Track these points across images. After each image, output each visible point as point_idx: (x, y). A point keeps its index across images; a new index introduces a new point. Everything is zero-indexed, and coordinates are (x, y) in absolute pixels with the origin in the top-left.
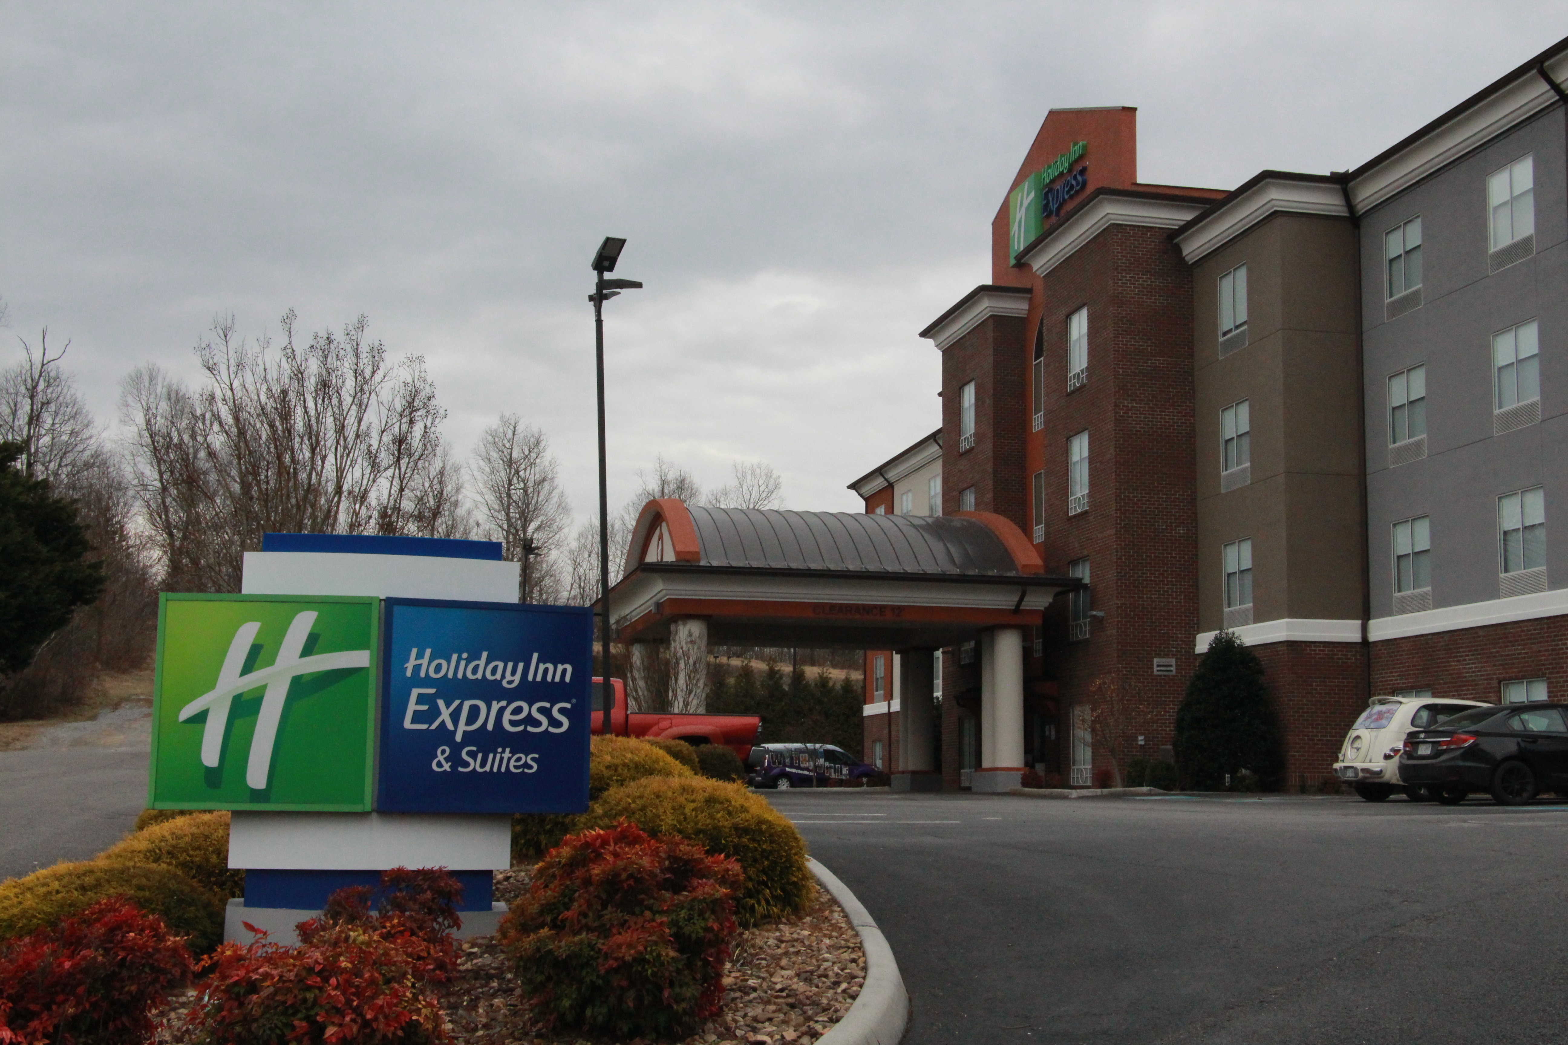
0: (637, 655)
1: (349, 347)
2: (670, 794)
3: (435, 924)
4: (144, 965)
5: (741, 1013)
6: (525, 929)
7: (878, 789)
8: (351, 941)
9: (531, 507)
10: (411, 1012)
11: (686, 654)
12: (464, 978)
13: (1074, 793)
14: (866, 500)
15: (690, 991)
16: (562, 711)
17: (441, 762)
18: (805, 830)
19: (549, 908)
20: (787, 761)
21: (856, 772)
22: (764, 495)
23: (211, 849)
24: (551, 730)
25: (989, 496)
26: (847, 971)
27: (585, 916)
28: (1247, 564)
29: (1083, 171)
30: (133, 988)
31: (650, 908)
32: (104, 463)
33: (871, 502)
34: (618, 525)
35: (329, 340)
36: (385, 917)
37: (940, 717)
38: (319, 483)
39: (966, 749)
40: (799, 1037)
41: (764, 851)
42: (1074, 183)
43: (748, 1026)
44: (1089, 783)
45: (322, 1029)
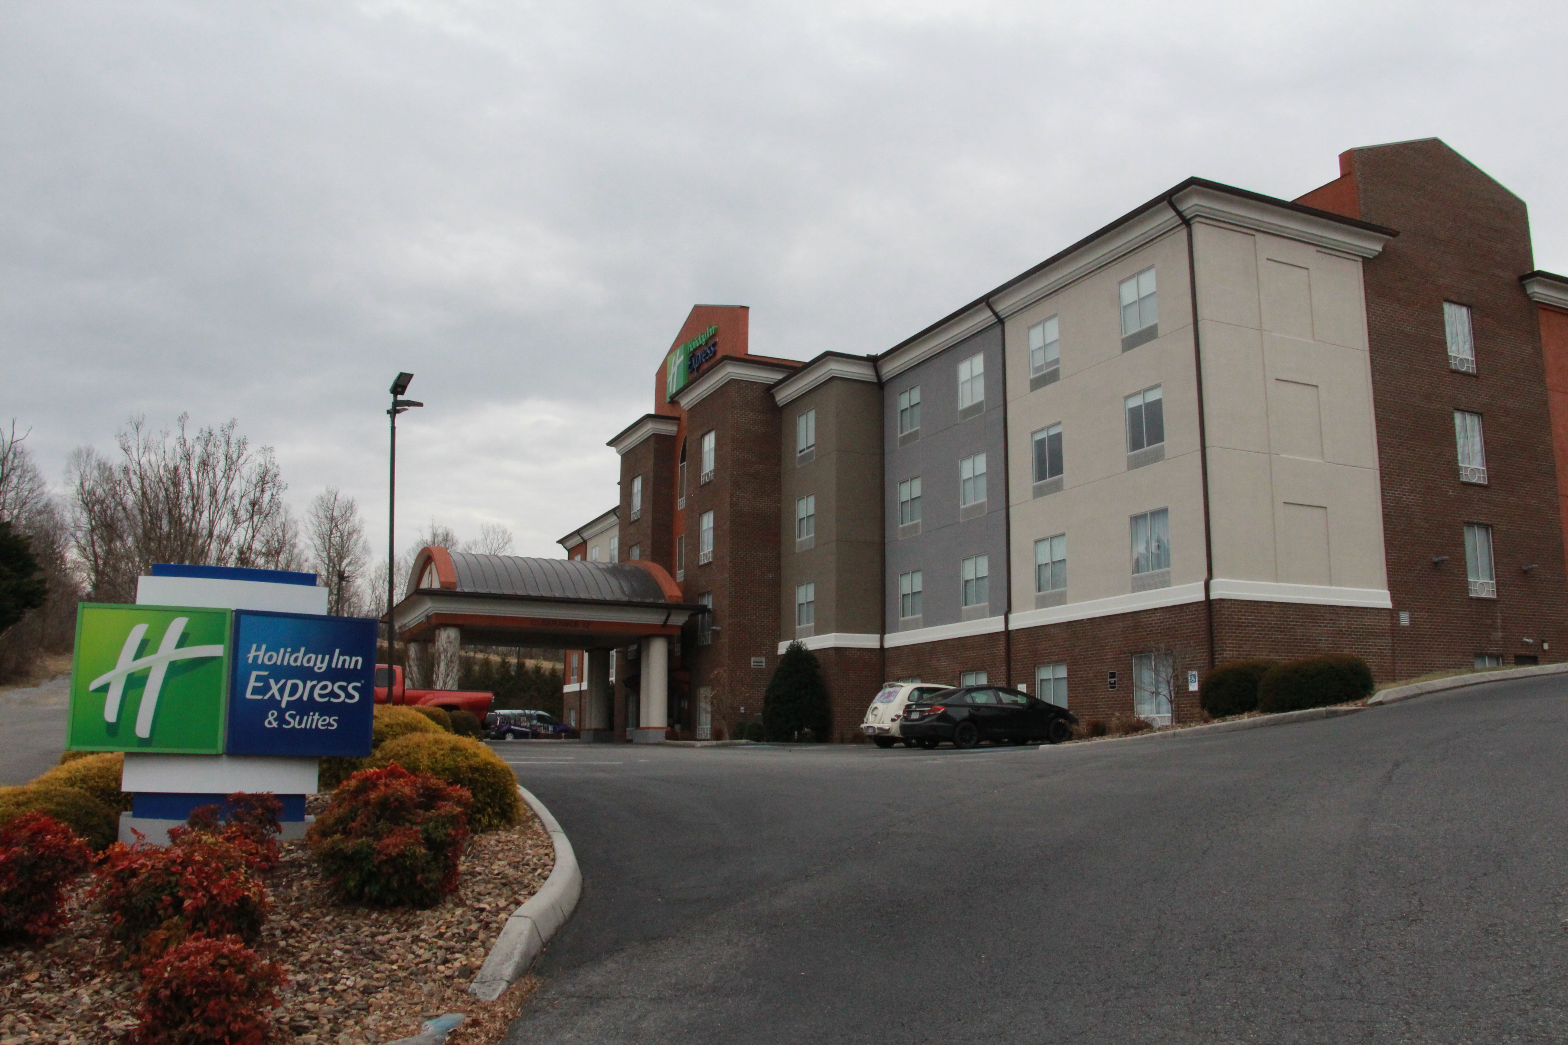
0: (413, 650)
1: (223, 439)
2: (426, 744)
3: (264, 831)
4: (57, 858)
5: (470, 890)
6: (324, 834)
7: (571, 740)
8: (203, 842)
9: (345, 550)
10: (243, 890)
11: (445, 650)
12: (284, 866)
13: (699, 744)
14: (569, 551)
15: (436, 876)
16: (354, 688)
17: (271, 721)
18: (518, 768)
19: (340, 821)
20: (512, 721)
21: (557, 729)
22: (501, 546)
23: (111, 778)
24: (348, 701)
25: (648, 551)
26: (542, 861)
27: (366, 826)
28: (811, 598)
29: (714, 345)
30: (49, 873)
31: (409, 821)
32: (52, 511)
33: (572, 552)
34: (402, 563)
35: (210, 434)
36: (229, 826)
37: (613, 694)
38: (197, 529)
39: (630, 714)
40: (508, 905)
41: (488, 783)
42: (709, 352)
43: (474, 898)
44: (709, 737)
45: (182, 901)
